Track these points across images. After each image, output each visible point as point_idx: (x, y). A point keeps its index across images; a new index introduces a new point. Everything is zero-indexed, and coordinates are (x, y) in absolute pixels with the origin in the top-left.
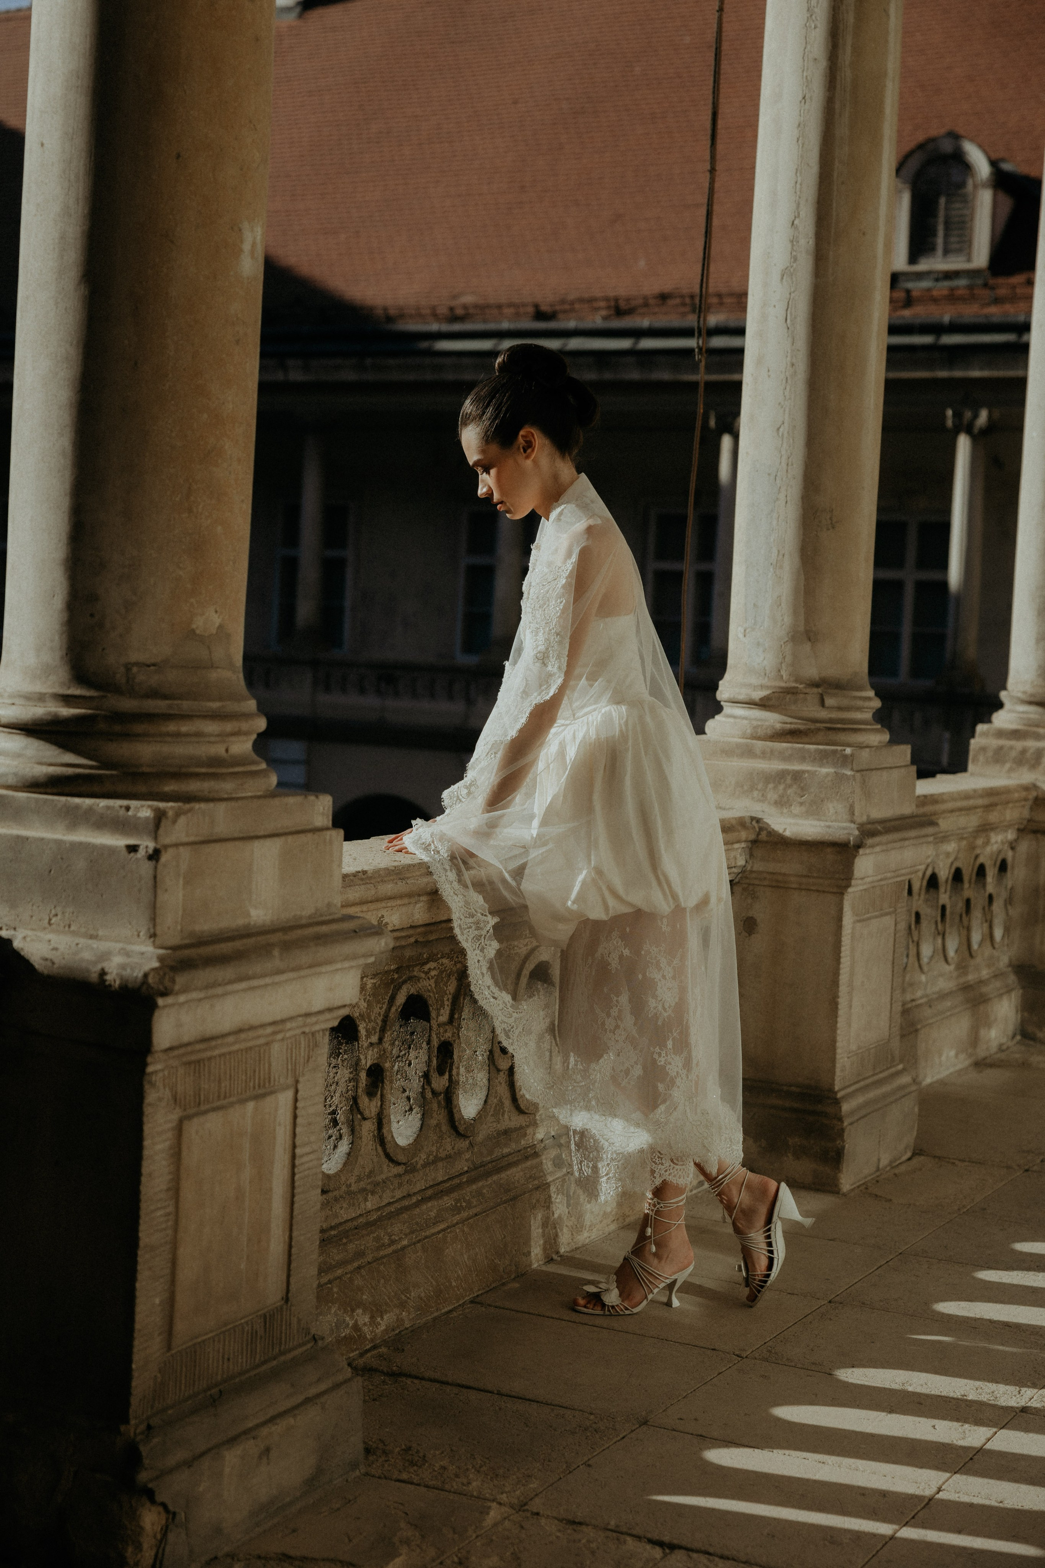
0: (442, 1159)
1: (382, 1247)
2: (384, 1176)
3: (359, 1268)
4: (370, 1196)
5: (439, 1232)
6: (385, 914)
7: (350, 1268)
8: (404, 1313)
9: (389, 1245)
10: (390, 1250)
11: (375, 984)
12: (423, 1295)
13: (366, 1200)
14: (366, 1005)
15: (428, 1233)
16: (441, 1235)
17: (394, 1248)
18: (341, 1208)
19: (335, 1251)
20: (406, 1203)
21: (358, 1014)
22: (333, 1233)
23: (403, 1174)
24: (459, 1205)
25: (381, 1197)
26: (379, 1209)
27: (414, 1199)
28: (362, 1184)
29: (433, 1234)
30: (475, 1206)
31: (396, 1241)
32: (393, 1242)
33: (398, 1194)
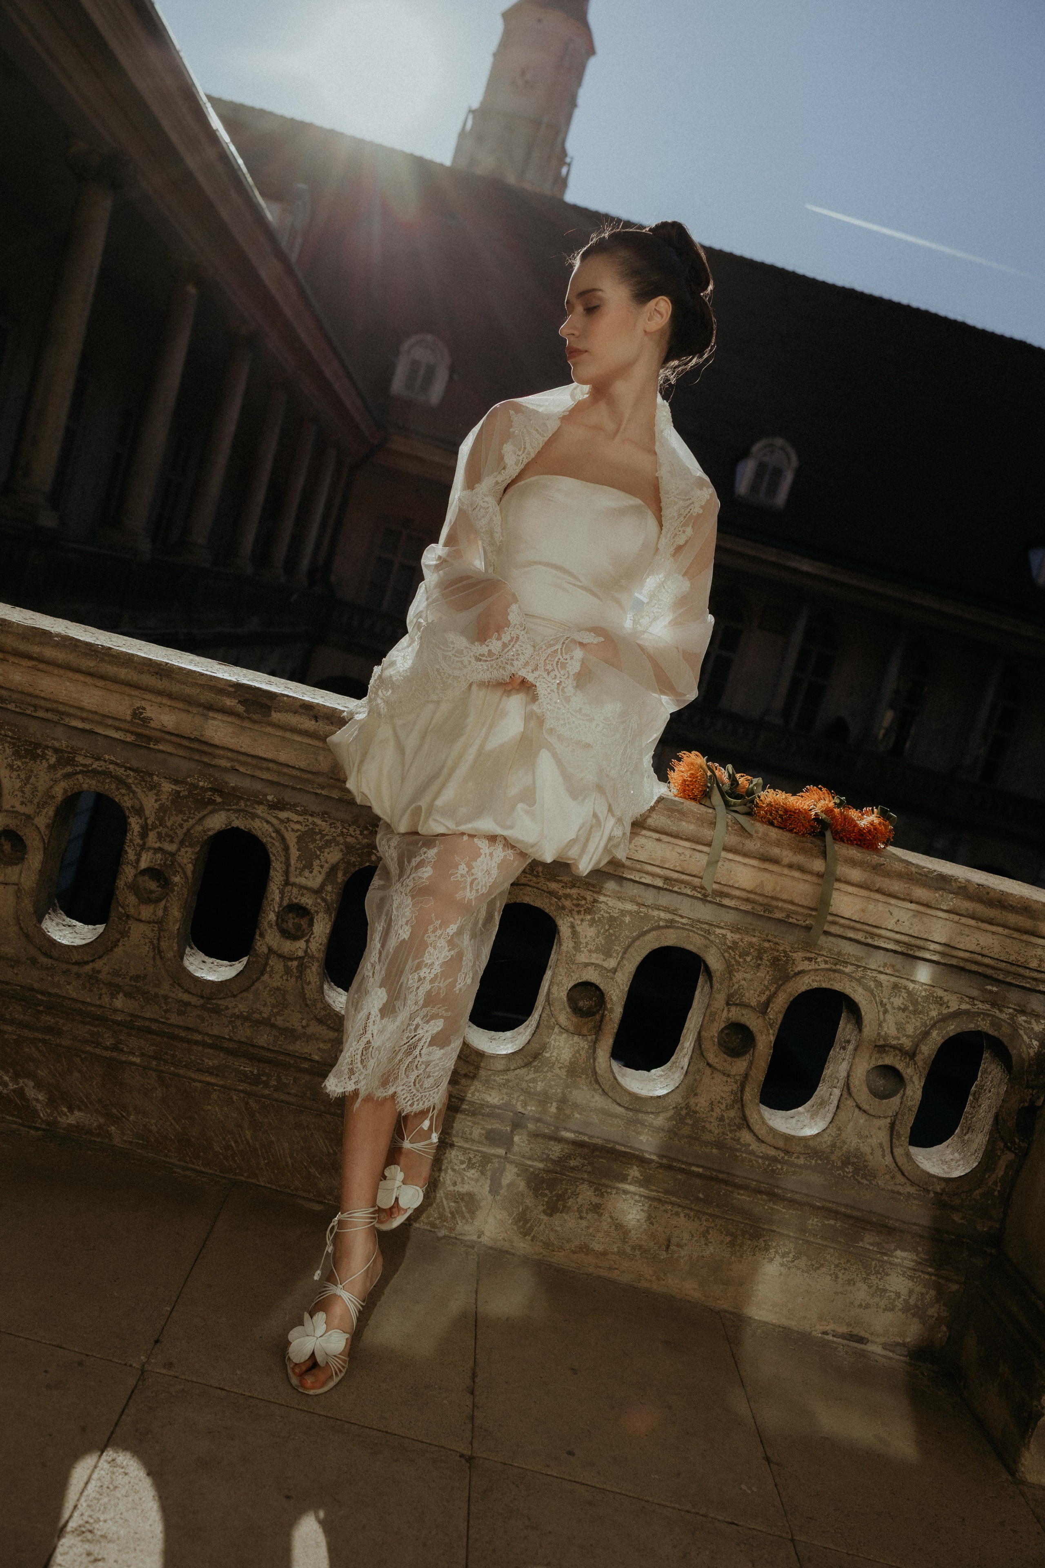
0: (273, 1026)
1: (93, 1043)
2: (162, 992)
3: (40, 1040)
4: (121, 995)
5: (200, 1082)
6: (148, 708)
7: (27, 1033)
8: (113, 1128)
9: (106, 1048)
10: (108, 1054)
11: (178, 792)
12: (154, 1128)
13: (113, 996)
14: (157, 806)
15: (182, 1072)
16: (198, 1084)
17: (115, 1054)
18: (69, 983)
19: (20, 1009)
20: (183, 1034)
21: (129, 805)
22: (39, 996)
23: (195, 1006)
24: (264, 1078)
25: (142, 1007)
26: (132, 1015)
27: (199, 1037)
28: (117, 980)
29: (190, 1078)
30: (289, 1094)
31: (122, 1051)
32: (115, 1048)
33: (174, 1019)
